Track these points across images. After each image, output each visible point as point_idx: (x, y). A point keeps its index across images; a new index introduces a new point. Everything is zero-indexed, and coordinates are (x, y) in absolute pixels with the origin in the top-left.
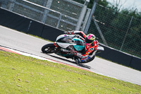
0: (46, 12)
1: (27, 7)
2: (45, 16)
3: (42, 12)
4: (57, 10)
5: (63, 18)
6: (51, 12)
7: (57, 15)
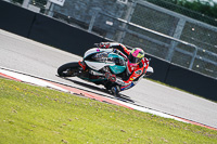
0: (173, 44)
1: (144, 36)
2: (171, 51)
3: (167, 45)
4: (191, 41)
5: (200, 53)
6: (181, 45)
7: (191, 49)
